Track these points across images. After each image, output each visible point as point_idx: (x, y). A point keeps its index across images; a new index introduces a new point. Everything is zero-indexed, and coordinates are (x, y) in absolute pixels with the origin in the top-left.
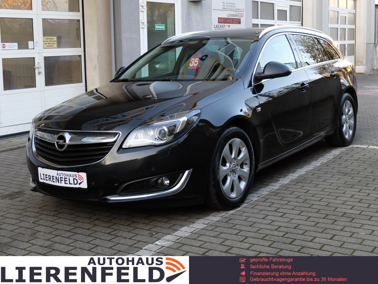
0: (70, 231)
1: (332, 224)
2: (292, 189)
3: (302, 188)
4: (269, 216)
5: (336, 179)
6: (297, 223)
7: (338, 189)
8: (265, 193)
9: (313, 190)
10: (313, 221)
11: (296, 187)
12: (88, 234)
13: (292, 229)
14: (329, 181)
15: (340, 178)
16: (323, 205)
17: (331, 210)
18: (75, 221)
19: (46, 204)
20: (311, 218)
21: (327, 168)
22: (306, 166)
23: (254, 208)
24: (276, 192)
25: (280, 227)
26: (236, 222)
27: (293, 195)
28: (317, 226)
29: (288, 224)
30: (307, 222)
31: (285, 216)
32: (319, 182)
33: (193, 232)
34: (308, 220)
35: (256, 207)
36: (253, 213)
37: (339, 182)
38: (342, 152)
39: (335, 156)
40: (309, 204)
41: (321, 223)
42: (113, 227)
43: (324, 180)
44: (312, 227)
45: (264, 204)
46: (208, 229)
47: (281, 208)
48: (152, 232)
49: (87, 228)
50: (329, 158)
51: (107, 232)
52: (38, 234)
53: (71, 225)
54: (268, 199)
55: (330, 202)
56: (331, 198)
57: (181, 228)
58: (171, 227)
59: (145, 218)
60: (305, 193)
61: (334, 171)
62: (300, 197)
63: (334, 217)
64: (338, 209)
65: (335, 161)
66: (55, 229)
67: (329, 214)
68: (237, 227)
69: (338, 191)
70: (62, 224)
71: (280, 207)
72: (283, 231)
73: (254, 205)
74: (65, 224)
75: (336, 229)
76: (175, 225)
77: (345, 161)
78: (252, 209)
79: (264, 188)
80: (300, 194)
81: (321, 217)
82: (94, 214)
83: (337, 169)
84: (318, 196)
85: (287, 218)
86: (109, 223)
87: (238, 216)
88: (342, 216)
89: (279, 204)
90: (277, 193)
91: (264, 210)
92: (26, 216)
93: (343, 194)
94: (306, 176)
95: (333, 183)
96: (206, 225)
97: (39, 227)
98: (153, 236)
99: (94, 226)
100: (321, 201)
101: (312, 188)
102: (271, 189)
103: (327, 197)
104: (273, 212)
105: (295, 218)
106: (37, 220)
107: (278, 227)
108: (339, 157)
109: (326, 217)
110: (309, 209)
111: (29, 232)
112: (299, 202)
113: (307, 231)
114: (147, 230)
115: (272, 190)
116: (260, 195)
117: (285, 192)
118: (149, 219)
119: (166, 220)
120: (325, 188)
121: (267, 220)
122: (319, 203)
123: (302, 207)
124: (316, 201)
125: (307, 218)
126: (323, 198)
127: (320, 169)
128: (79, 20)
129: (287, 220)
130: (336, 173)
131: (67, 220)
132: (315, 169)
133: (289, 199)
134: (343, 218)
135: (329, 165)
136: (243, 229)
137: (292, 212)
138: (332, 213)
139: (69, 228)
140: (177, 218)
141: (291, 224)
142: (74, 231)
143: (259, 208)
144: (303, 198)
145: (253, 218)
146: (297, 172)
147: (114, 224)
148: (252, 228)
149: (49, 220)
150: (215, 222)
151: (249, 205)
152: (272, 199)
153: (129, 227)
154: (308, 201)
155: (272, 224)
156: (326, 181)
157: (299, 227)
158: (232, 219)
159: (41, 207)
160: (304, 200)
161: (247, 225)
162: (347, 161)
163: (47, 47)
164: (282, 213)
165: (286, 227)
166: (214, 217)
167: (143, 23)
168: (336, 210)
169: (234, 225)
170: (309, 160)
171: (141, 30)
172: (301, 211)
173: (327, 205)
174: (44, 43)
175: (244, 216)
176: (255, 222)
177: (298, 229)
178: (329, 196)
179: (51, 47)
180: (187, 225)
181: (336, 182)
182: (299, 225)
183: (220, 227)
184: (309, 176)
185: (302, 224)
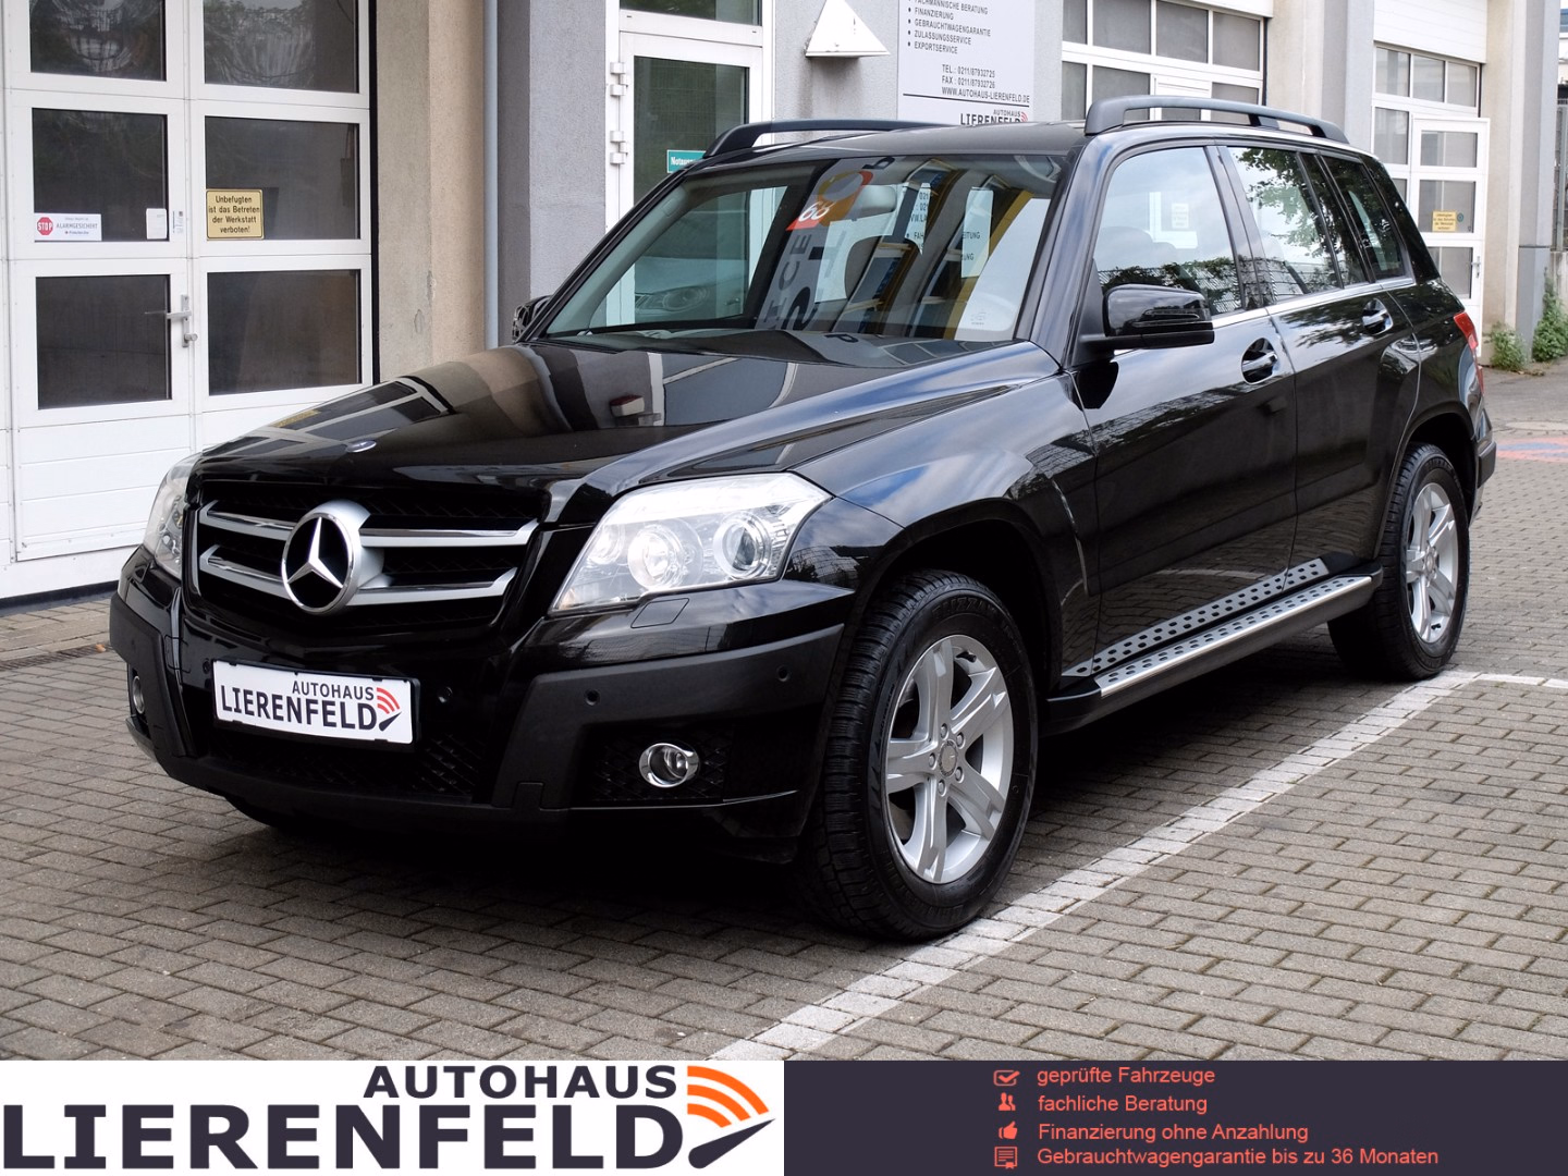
0: (329, 1013)
1: (1416, 1008)
2: (1239, 857)
3: (1281, 853)
4: (1151, 970)
5: (1421, 817)
6: (1269, 1003)
7: (1431, 860)
8: (1131, 869)
9: (1328, 863)
10: (1337, 994)
11: (1253, 845)
12: (403, 1031)
13: (1250, 1026)
14: (1391, 825)
16: (1372, 926)
17: (1408, 950)
18: (347, 969)
19: (221, 894)
20: (1325, 980)
21: (1379, 767)
22: (1293, 757)
23: (1090, 932)
24: (1174, 865)
25: (1202, 1016)
26: (1020, 990)
27: (1247, 879)
28: (1352, 1015)
29: (1233, 1004)
30: (1310, 998)
31: (1219, 969)
32: (1349, 829)
33: (843, 1032)
34: (1317, 991)
35: (1099, 930)
36: (1083, 954)
37: (1434, 829)
38: (1437, 704)
39: (1411, 717)
40: (1317, 920)
41: (1369, 1003)
42: (508, 1000)
43: (1368, 820)
44: (1332, 1022)
45: (1129, 915)
46: (902, 1017)
47: (1198, 936)
48: (673, 1026)
49: (397, 1001)
50: (1385, 725)
51: (485, 1021)
52: (196, 1022)
54: (1146, 897)
55: (1400, 914)
56: (1405, 899)
57: (791, 1012)
58: (749, 1005)
59: (640, 965)
60: (1296, 873)
61: (1409, 782)
62: (1274, 891)
63: (1421, 981)
64: (1434, 945)
65: (1411, 740)
66: (267, 1006)
67: (1403, 967)
68: (1023, 1013)
69: (1430, 869)
70: (294, 985)
71: (1198, 931)
72: (1215, 1034)
73: (1089, 921)
74: (306, 985)
75: (1431, 1031)
76: (764, 997)
77: (1453, 741)
78: (1078, 938)
79: (1126, 847)
80: (1274, 878)
82: (424, 942)
83: (1423, 774)
84: (1351, 886)
85: (1226, 978)
86: (490, 982)
87: (1026, 966)
88: (1454, 976)
89: (1190, 917)
90: (1180, 871)
91: (1129, 943)
92: (140, 943)
93: (1452, 883)
94: (1293, 802)
95: (1408, 834)
96: (895, 1003)
97: (198, 993)
98: (678, 1044)
99: (427, 993)
100: (1362, 908)
101: (1321, 851)
102: (1155, 855)
103: (1387, 891)
104: (1169, 953)
105: (1262, 982)
106: (188, 961)
107: (1192, 1017)
108: (1428, 724)
109: (1386, 978)
110: (1317, 945)
111: (158, 1012)
112: (1273, 913)
113: (1312, 1036)
114: (649, 1017)
115: (1160, 859)
116: (1110, 879)
117: (1213, 867)
118: (655, 970)
119: (728, 978)
120: (1376, 854)
121: (1147, 984)
122: (1355, 918)
123: (1285, 932)
124: (1341, 908)
125: (1309, 982)
126: (1370, 898)
127: (1349, 771)
128: (358, 125)
129: (1227, 988)
130: (1418, 793)
131: (314, 965)
132: (1329, 770)
133: (1230, 900)
134: (1458, 986)
135: (1388, 758)
136: (1049, 1025)
137: (1247, 952)
138: (1413, 962)
139: (321, 1001)
140: (770, 970)
141: (1244, 1007)
142: (347, 1016)
143: (1109, 935)
144: (1290, 895)
145: (1088, 976)
146: (1256, 781)
147: (510, 988)
148: (1084, 1017)
149: (239, 964)
150: (931, 990)
151: (1066, 919)
152: (1160, 895)
153: (573, 1003)
154: (1309, 907)
155: (1166, 1002)
156: (1379, 824)
157: (1277, 1018)
158: (999, 978)
159: (203, 908)
160: (1294, 904)
161: (1064, 1006)
162: (1461, 740)
163: (224, 235)
164: (1204, 955)
165: (1224, 1019)
166: (923, 969)
167: (618, 144)
168: (1429, 949)
169: (1011, 1003)
170: (1303, 733)
171: (610, 172)
172: (1284, 953)
173: (1390, 926)
174: (211, 216)
175: (1050, 967)
176: (1097, 992)
177: (1274, 1028)
178: (1397, 890)
179: (239, 234)
180: (817, 1000)
181: (1421, 829)
182: (1279, 1010)
183: (952, 1010)
184: (1310, 803)
185: (1293, 1005)
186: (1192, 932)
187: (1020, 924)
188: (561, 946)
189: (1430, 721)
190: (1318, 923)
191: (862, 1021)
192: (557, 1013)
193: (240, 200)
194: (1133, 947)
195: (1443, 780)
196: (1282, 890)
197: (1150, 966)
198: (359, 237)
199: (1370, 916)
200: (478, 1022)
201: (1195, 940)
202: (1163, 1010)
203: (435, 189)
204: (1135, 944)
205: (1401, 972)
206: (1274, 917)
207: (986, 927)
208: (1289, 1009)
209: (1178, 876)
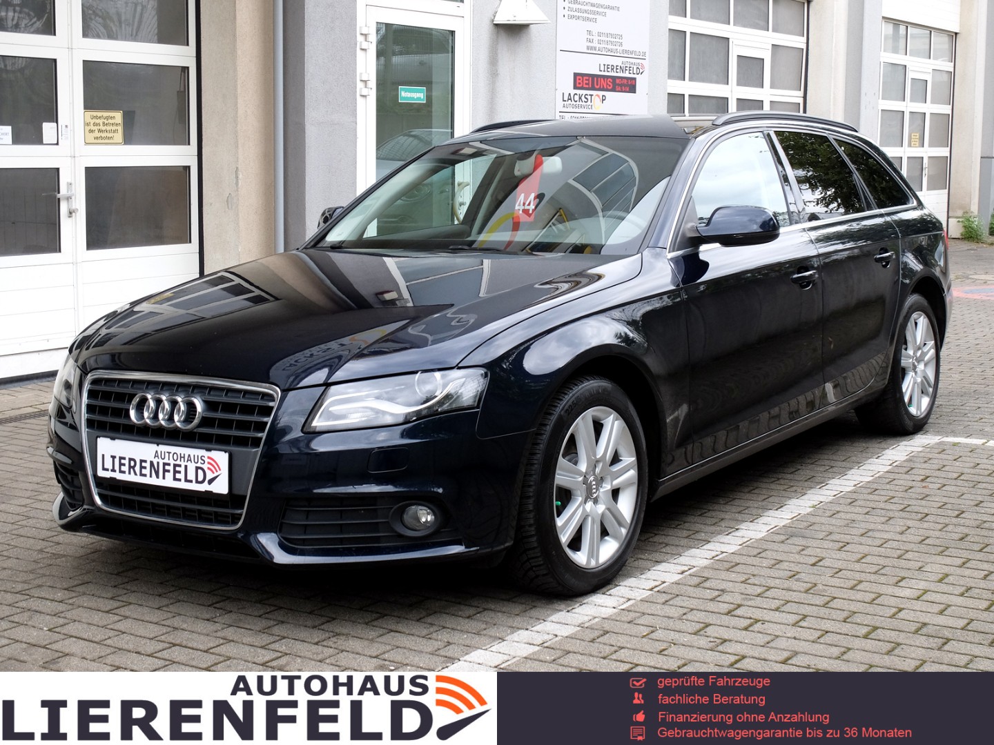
0: (155, 655)
1: (889, 653)
2: (774, 555)
3: (802, 553)
4: (711, 627)
5: (899, 529)
6: (790, 649)
7: (904, 557)
8: (701, 562)
9: (834, 559)
10: (835, 644)
11: (784, 547)
12: (205, 666)
13: (775, 664)
14: (877, 535)
15: (909, 528)
16: (861, 600)
17: (885, 615)
18: (169, 626)
19: (86, 578)
20: (829, 634)
21: (870, 497)
22: (812, 491)
23: (671, 603)
24: (730, 559)
25: (744, 657)
26: (622, 640)
27: (779, 569)
28: (845, 657)
29: (765, 650)
30: (817, 646)
31: (756, 628)
32: (849, 537)
34: (822, 641)
35: (678, 601)
36: (665, 617)
37: (907, 537)
38: (912, 456)
39: (895, 464)
40: (825, 596)
41: (857, 649)
42: (276, 646)
43: (864, 531)
44: (832, 661)
45: (698, 592)
46: (542, 657)
47: (744, 606)
48: (387, 663)
49: (201, 647)
50: (877, 470)
51: (260, 660)
52: (65, 660)
53: (158, 639)
54: (710, 580)
55: (881, 592)
56: (885, 582)
57: (467, 654)
58: (439, 649)
59: (367, 624)
60: (812, 565)
61: (891, 507)
62: (796, 577)
63: (893, 635)
64: (903, 612)
65: (894, 479)
66: (113, 650)
67: (881, 626)
68: (623, 655)
69: (903, 563)
70: (132, 637)
71: (743, 603)
73: (670, 596)
74: (141, 637)
75: (898, 668)
76: (449, 643)
77: (922, 481)
78: (663, 606)
79: (698, 548)
80: (796, 569)
81: (859, 634)
82: (222, 609)
83: (901, 502)
84: (849, 574)
85: (761, 633)
86: (264, 635)
87: (626, 625)
88: (916, 632)
89: (739, 593)
90: (734, 564)
91: (698, 610)
92: (29, 610)
93: (917, 572)
94: (813, 519)
95: (890, 540)
96: (537, 648)
97: (67, 642)
99: (222, 641)
100: (856, 588)
101: (829, 551)
102: (718, 553)
103: (873, 577)
104: (724, 617)
105: (785, 635)
106: (61, 621)
107: (737, 658)
108: (906, 470)
109: (869, 633)
110: (823, 612)
111: (40, 655)
112: (795, 591)
113: (818, 670)
114: (371, 657)
115: (721, 556)
116: (686, 568)
117: (756, 561)
118: (377, 627)
119: (425, 632)
120: (867, 553)
121: (707, 637)
122: (850, 594)
123: (802, 603)
124: (841, 588)
125: (817, 636)
126: (861, 582)
127: (852, 500)
128: (188, 68)
129: (762, 639)
130: (897, 514)
131: (146, 623)
132: (837, 500)
133: (767, 582)
134: (918, 639)
135: (878, 491)
136: (641, 662)
137: (777, 616)
138: (888, 623)
139: (151, 647)
140: (455, 627)
141: (773, 651)
142: (167, 656)
143: (684, 605)
144: (807, 580)
145: (668, 632)
146: (788, 506)
147: (278, 638)
148: (664, 658)
149: (95, 623)
150: (562, 640)
151: (655, 594)
152: (719, 579)
153: (320, 647)
154: (820, 587)
155: (720, 648)
156: (870, 534)
157: (795, 658)
158: (608, 632)
159: (73, 587)
161: (651, 650)
162: (928, 480)
163: (96, 141)
164: (747, 618)
165: (759, 659)
166: (558, 626)
167: (365, 82)
168: (899, 614)
169: (615, 648)
170: (821, 475)
171: (360, 100)
172: (801, 616)
173: (874, 600)
174: (88, 128)
175: (643, 625)
176: (674, 641)
177: (793, 665)
178: (880, 576)
179: (106, 141)
180: (485, 646)
181: (898, 537)
182: (796, 653)
183: (575, 653)
184: (823, 520)
185: (806, 650)
186: (740, 603)
187: (624, 597)
188: (314, 611)
189: (908, 467)
190: (826, 598)
191: (515, 660)
192: (309, 654)
193: (107, 118)
194: (699, 612)
195: (915, 505)
196: (802, 576)
197: (710, 625)
198: (189, 144)
199: (861, 593)
200: (256, 660)
201: (741, 608)
202: (717, 653)
203: (241, 112)
204: (701, 610)
205: (879, 630)
206: (795, 593)
207: (601, 599)
208: (803, 653)
209: (732, 567)
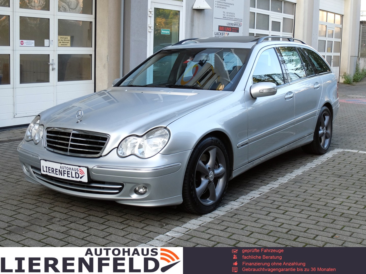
0: (84, 218)
1: (332, 223)
2: (291, 189)
3: (300, 188)
4: (271, 213)
5: (332, 181)
6: (299, 221)
7: (334, 190)
8: (266, 191)
9: (311, 190)
10: (314, 219)
11: (294, 186)
12: (101, 223)
13: (294, 226)
14: (325, 182)
15: (335, 180)
17: (330, 210)
20: (311, 216)
21: (322, 169)
22: (302, 167)
23: (257, 204)
24: (276, 190)
25: (283, 224)
26: (241, 217)
27: (293, 193)
28: (318, 224)
29: (290, 221)
30: (308, 220)
31: (287, 213)
32: (315, 183)
33: (201, 225)
35: (259, 204)
36: (256, 209)
37: (335, 183)
38: (334, 156)
39: (329, 158)
40: (308, 203)
41: (321, 222)
42: (125, 217)
43: (320, 181)
44: (313, 226)
45: (266, 201)
46: (215, 222)
48: (162, 223)
49: (100, 216)
50: (323, 160)
51: (120, 221)
52: (54, 219)
53: (85, 213)
54: (270, 197)
55: (328, 202)
56: (329, 199)
57: (189, 221)
58: (180, 219)
60: (304, 192)
61: (329, 173)
62: (299, 196)
63: (333, 217)
64: (336, 209)
65: (329, 164)
67: (329, 214)
68: (242, 222)
69: (334, 192)
70: (76, 212)
71: (281, 205)
72: (286, 228)
73: (257, 202)
75: (336, 228)
76: (183, 217)
77: (338, 164)
78: (255, 206)
79: (265, 186)
80: (299, 193)
81: (321, 216)
83: (332, 171)
84: (316, 196)
85: (289, 215)
86: (121, 212)
88: (341, 216)
89: (280, 202)
92: (42, 202)
93: (339, 195)
94: (303, 177)
95: (329, 184)
96: (213, 219)
97: (55, 213)
98: (164, 227)
99: (106, 214)
100: (319, 200)
101: (309, 188)
103: (325, 197)
104: (275, 209)
105: (296, 216)
106: (53, 206)
107: (281, 224)
108: (332, 160)
109: (325, 216)
110: (309, 208)
111: (46, 217)
112: (299, 201)
113: (309, 229)
114: (157, 221)
115: (273, 189)
116: (261, 193)
117: (285, 190)
120: (322, 188)
121: (270, 216)
122: (318, 202)
123: (301, 205)
124: (314, 200)
125: (307, 217)
126: (321, 198)
127: (315, 170)
128: (92, 22)
129: (289, 217)
130: (331, 175)
132: (310, 170)
133: (289, 198)
134: (341, 218)
135: (324, 167)
136: (248, 225)
137: (293, 210)
138: (331, 213)
141: (293, 222)
143: (262, 205)
144: (302, 197)
145: (257, 214)
146: (294, 172)
147: (125, 214)
148: (256, 223)
150: (221, 216)
151: (252, 201)
152: (273, 197)
153: (140, 217)
154: (307, 200)
155: (275, 220)
156: (322, 182)
157: (300, 224)
158: (237, 214)
160: (303, 199)
161: (251, 221)
162: (340, 164)
163: (62, 46)
164: (283, 210)
165: (288, 224)
166: (220, 212)
167: (150, 27)
168: (334, 210)
169: (240, 220)
170: (304, 162)
171: (148, 33)
172: (301, 210)
173: (326, 205)
174: (59, 41)
175: (248, 212)
176: (259, 218)
177: (300, 227)
178: (327, 197)
179: (65, 46)
180: (195, 218)
181: (332, 183)
183: (226, 221)
184: (306, 177)
185: (304, 222)
186: (280, 205)
187: (241, 202)
190: (309, 203)
191: (206, 223)
192: (136, 220)
193: (65, 38)
195: (337, 172)
196: (301, 196)
198: (92, 47)
199: (321, 202)
200: (118, 221)
201: (281, 207)
202: (274, 222)
204: (267, 207)
207: (234, 203)
209: (277, 192)
